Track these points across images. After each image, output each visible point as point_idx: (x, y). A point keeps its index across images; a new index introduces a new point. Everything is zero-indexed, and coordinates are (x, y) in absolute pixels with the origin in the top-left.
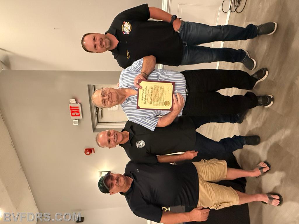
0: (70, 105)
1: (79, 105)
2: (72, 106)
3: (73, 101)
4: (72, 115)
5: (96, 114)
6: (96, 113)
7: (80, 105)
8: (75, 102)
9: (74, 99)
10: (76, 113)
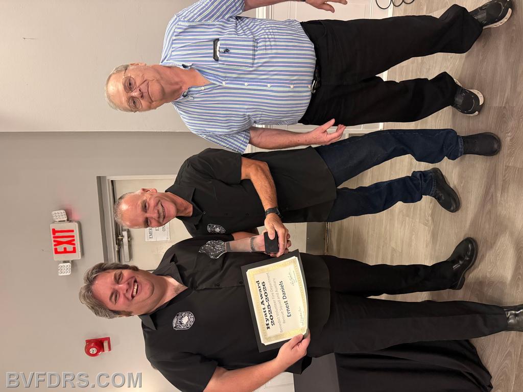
0: (52, 226)
1: (74, 226)
2: (58, 227)
3: (61, 215)
4: (57, 252)
5: (117, 249)
6: (116, 246)
7: (77, 224)
8: (66, 219)
9: (62, 211)
10: (65, 246)
